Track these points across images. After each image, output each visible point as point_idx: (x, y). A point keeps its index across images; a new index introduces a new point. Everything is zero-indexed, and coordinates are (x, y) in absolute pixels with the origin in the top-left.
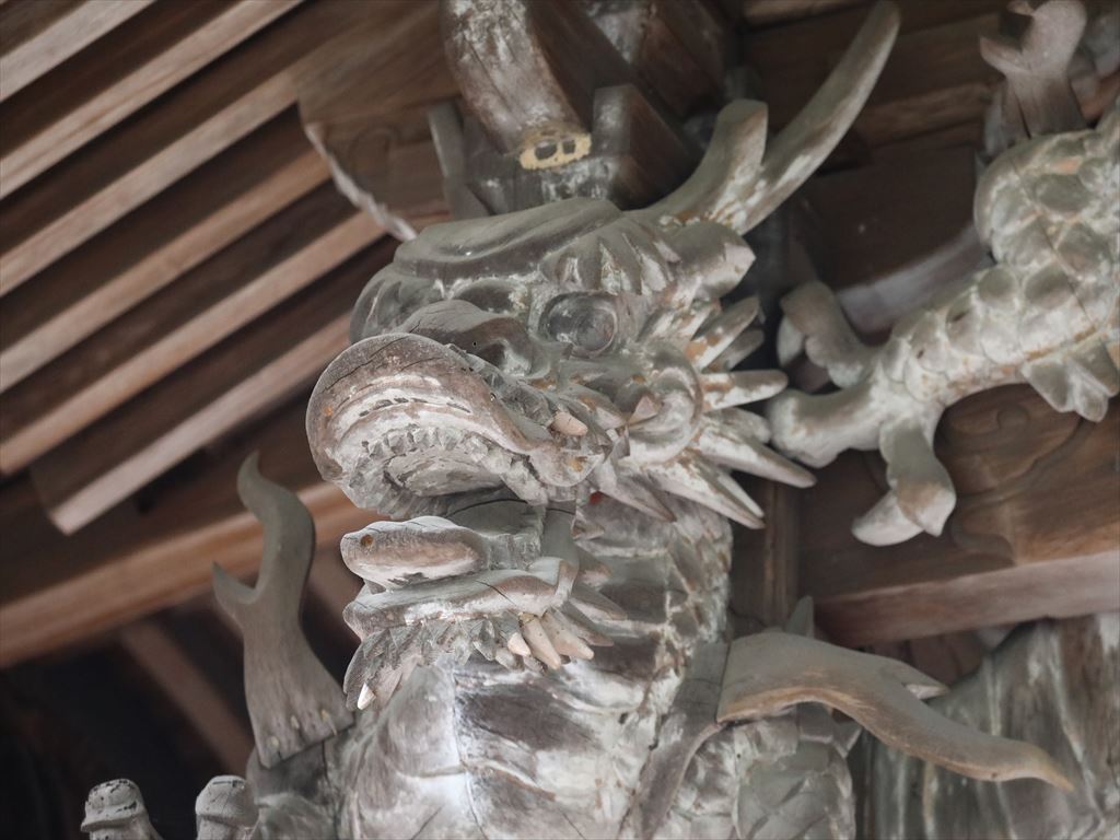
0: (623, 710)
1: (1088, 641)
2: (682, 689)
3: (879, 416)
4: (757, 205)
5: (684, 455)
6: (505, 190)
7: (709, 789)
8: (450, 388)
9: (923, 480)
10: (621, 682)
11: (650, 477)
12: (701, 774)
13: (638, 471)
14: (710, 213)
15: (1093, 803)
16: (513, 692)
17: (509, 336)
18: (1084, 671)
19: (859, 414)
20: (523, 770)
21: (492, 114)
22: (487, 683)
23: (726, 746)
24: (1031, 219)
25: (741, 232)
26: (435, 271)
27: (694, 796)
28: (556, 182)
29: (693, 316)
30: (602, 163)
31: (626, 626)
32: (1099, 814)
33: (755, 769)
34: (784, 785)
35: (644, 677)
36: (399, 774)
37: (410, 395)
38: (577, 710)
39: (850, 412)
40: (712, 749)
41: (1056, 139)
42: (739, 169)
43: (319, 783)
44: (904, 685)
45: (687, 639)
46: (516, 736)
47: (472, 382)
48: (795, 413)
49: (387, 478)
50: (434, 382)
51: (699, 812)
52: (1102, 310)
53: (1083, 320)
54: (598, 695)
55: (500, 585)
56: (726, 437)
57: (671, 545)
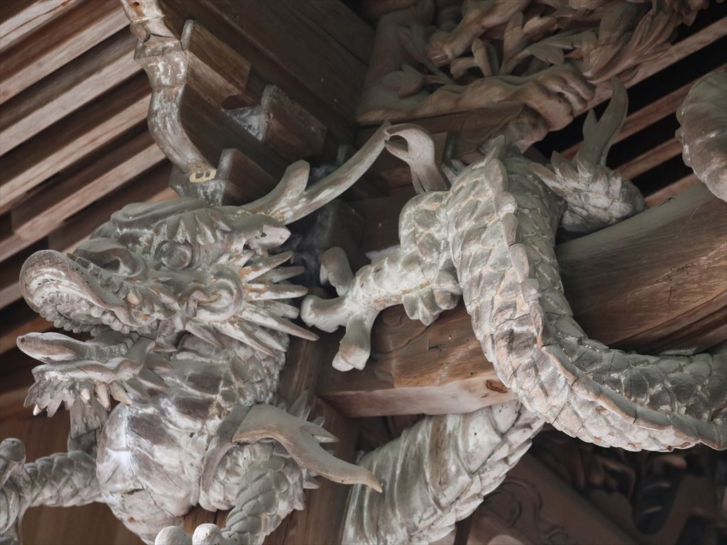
0: (192, 431)
1: (442, 427)
2: (223, 425)
3: (348, 312)
4: (300, 209)
5: (232, 319)
7: (232, 472)
8: (69, 277)
9: (351, 344)
10: (190, 419)
11: (214, 328)
12: (228, 465)
13: (207, 324)
14: (271, 211)
15: (433, 502)
17: (122, 257)
19: (339, 310)
20: (149, 453)
22: (140, 412)
23: (240, 453)
24: (413, 229)
27: (225, 473)
28: (203, 189)
29: (242, 257)
31: (197, 394)
32: (437, 508)
33: (251, 465)
34: (257, 474)
35: (202, 418)
36: (107, 448)
37: (55, 278)
38: (171, 428)
39: (335, 309)
40: (234, 454)
42: (290, 192)
43: (94, 448)
44: (313, 435)
45: (227, 403)
46: (146, 437)
47: (76, 275)
48: (311, 306)
49: (59, 313)
50: (63, 273)
51: (228, 482)
52: (432, 275)
53: (423, 278)
54: (180, 423)
55: (82, 367)
56: (259, 314)
57: (230, 360)
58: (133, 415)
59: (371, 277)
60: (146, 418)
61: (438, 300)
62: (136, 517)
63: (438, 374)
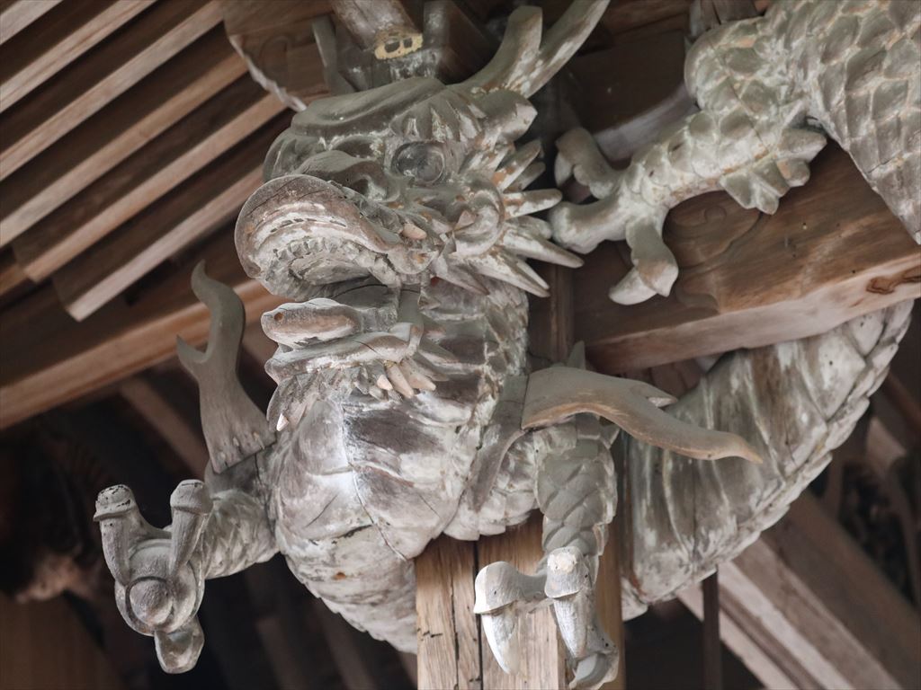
0: (458, 424)
1: (770, 362)
2: (497, 408)
3: (625, 217)
4: (538, 77)
5: (493, 249)
6: (365, 75)
7: (518, 474)
8: (331, 211)
9: (655, 260)
11: (471, 265)
12: (512, 465)
13: (462, 262)
14: (506, 84)
15: (777, 472)
16: (383, 415)
17: (370, 174)
18: (768, 383)
19: (611, 216)
20: (391, 467)
21: (354, 23)
22: (365, 410)
23: (528, 445)
24: (723, 79)
25: (527, 96)
26: (319, 131)
27: (508, 479)
28: (400, 67)
29: (496, 155)
30: (431, 53)
31: (458, 367)
32: (781, 478)
33: (548, 459)
34: (569, 469)
36: (307, 474)
37: (305, 217)
38: (426, 425)
39: (605, 216)
40: (519, 447)
41: (738, 24)
42: (525, 53)
43: (254, 482)
44: (647, 398)
45: (500, 374)
46: (385, 445)
47: (346, 206)
48: (568, 217)
49: (291, 272)
50: (321, 207)
51: (511, 490)
52: (773, 138)
53: (760, 146)
54: (440, 415)
55: (369, 343)
56: (522, 236)
57: (487, 311)
58: (354, 416)
59: (664, 160)
60: (381, 417)
61: (786, 174)
62: (348, 570)
63: (798, 282)
